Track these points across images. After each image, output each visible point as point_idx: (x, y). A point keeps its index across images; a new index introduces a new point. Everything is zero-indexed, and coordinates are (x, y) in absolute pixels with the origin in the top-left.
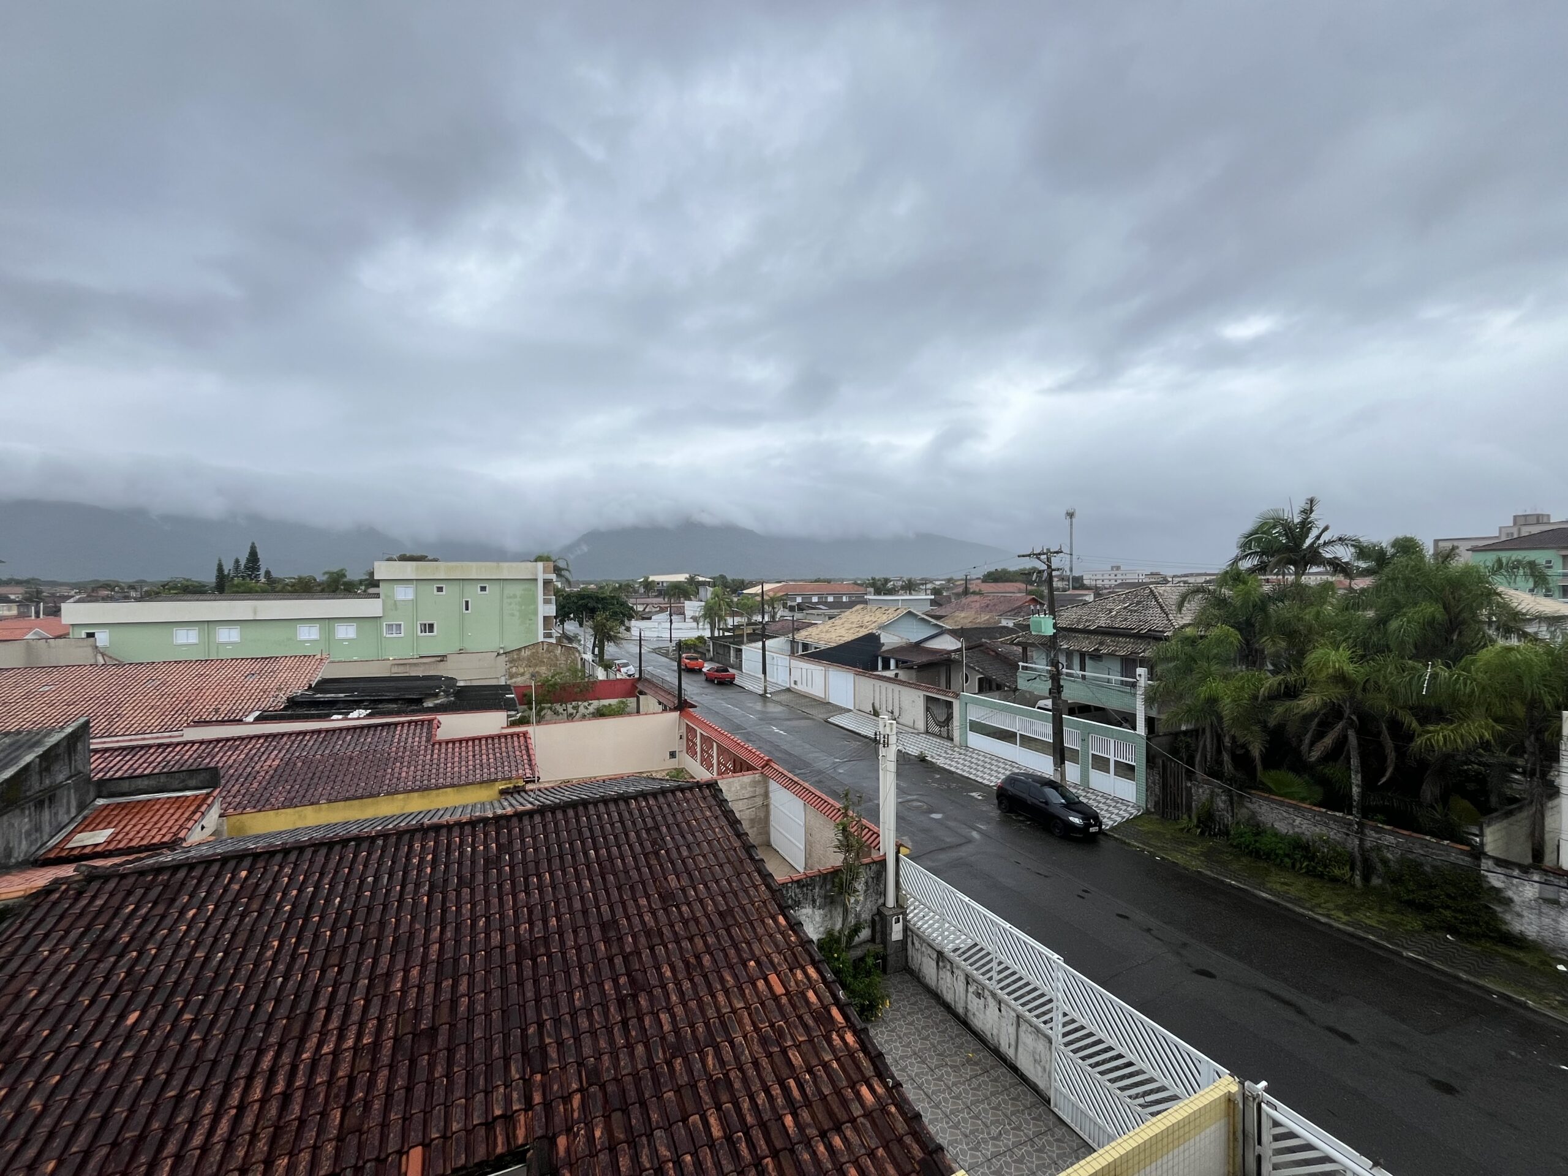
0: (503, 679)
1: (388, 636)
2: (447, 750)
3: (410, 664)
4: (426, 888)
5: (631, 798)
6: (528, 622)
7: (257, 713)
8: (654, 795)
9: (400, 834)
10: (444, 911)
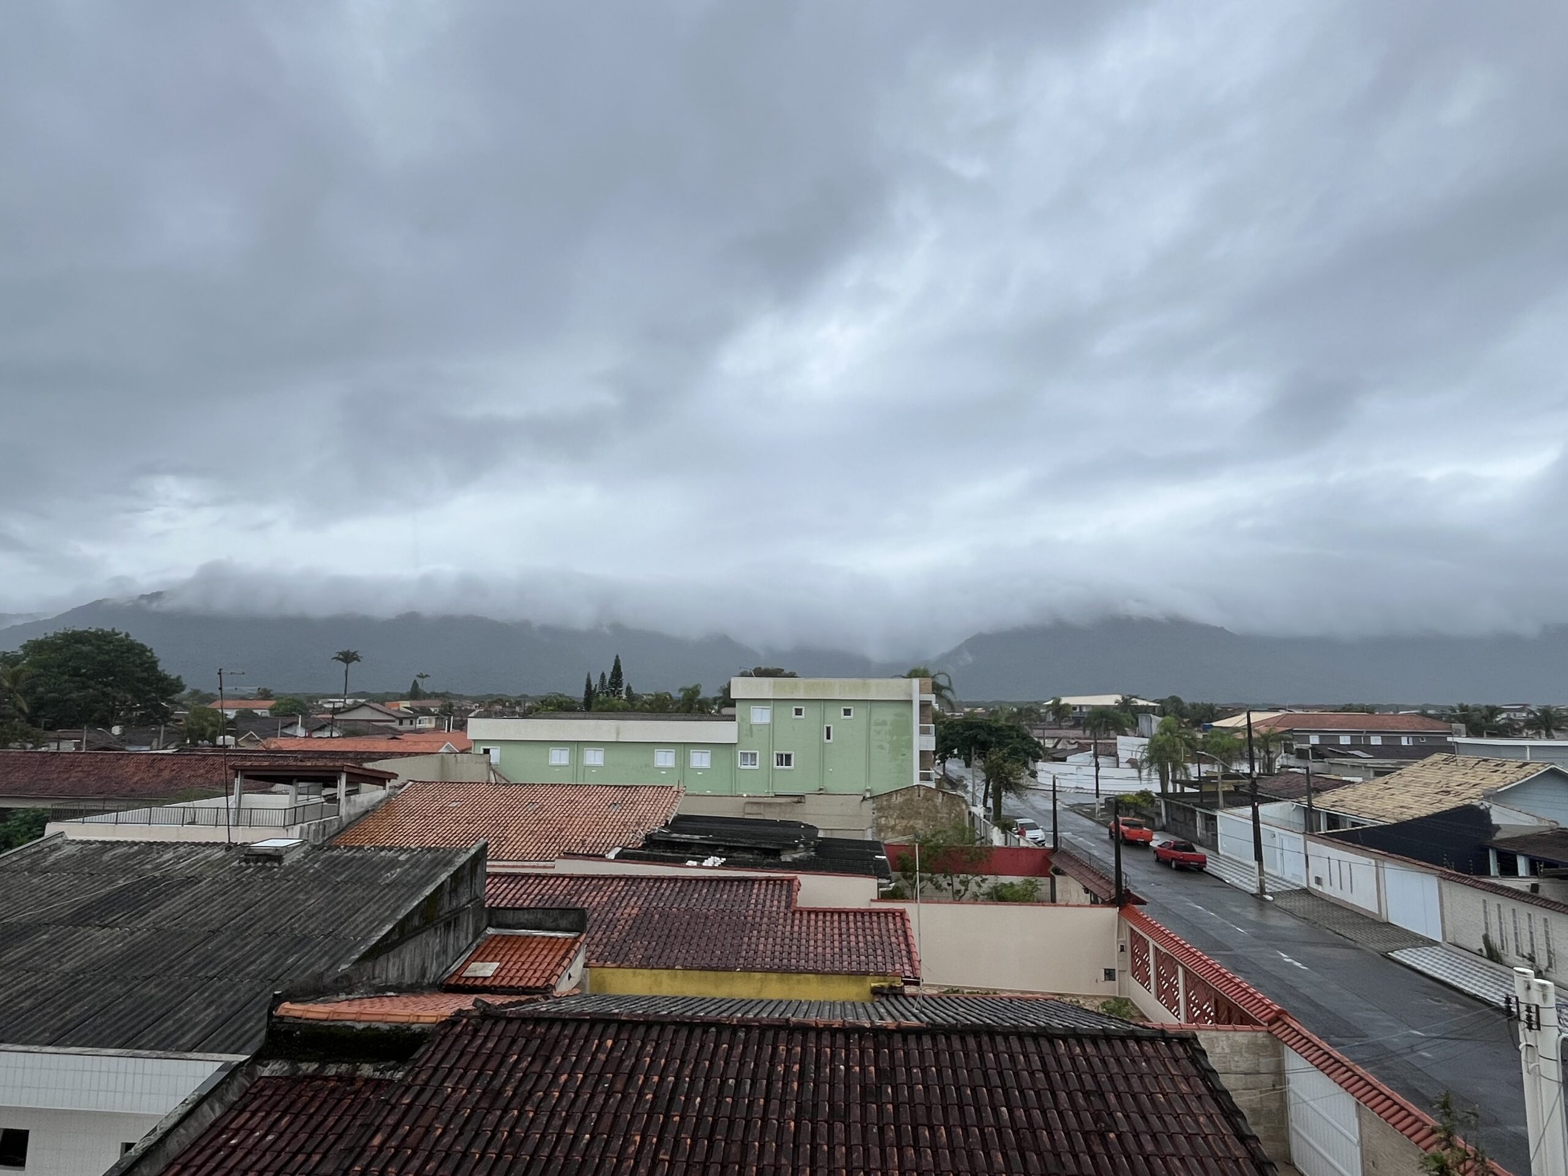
0: (869, 832)
1: (743, 767)
2: (808, 922)
3: (764, 803)
4: (793, 1110)
5: (1059, 1037)
6: (901, 757)
7: (619, 849)
8: (1094, 1039)
9: (764, 1028)
10: (815, 1148)
